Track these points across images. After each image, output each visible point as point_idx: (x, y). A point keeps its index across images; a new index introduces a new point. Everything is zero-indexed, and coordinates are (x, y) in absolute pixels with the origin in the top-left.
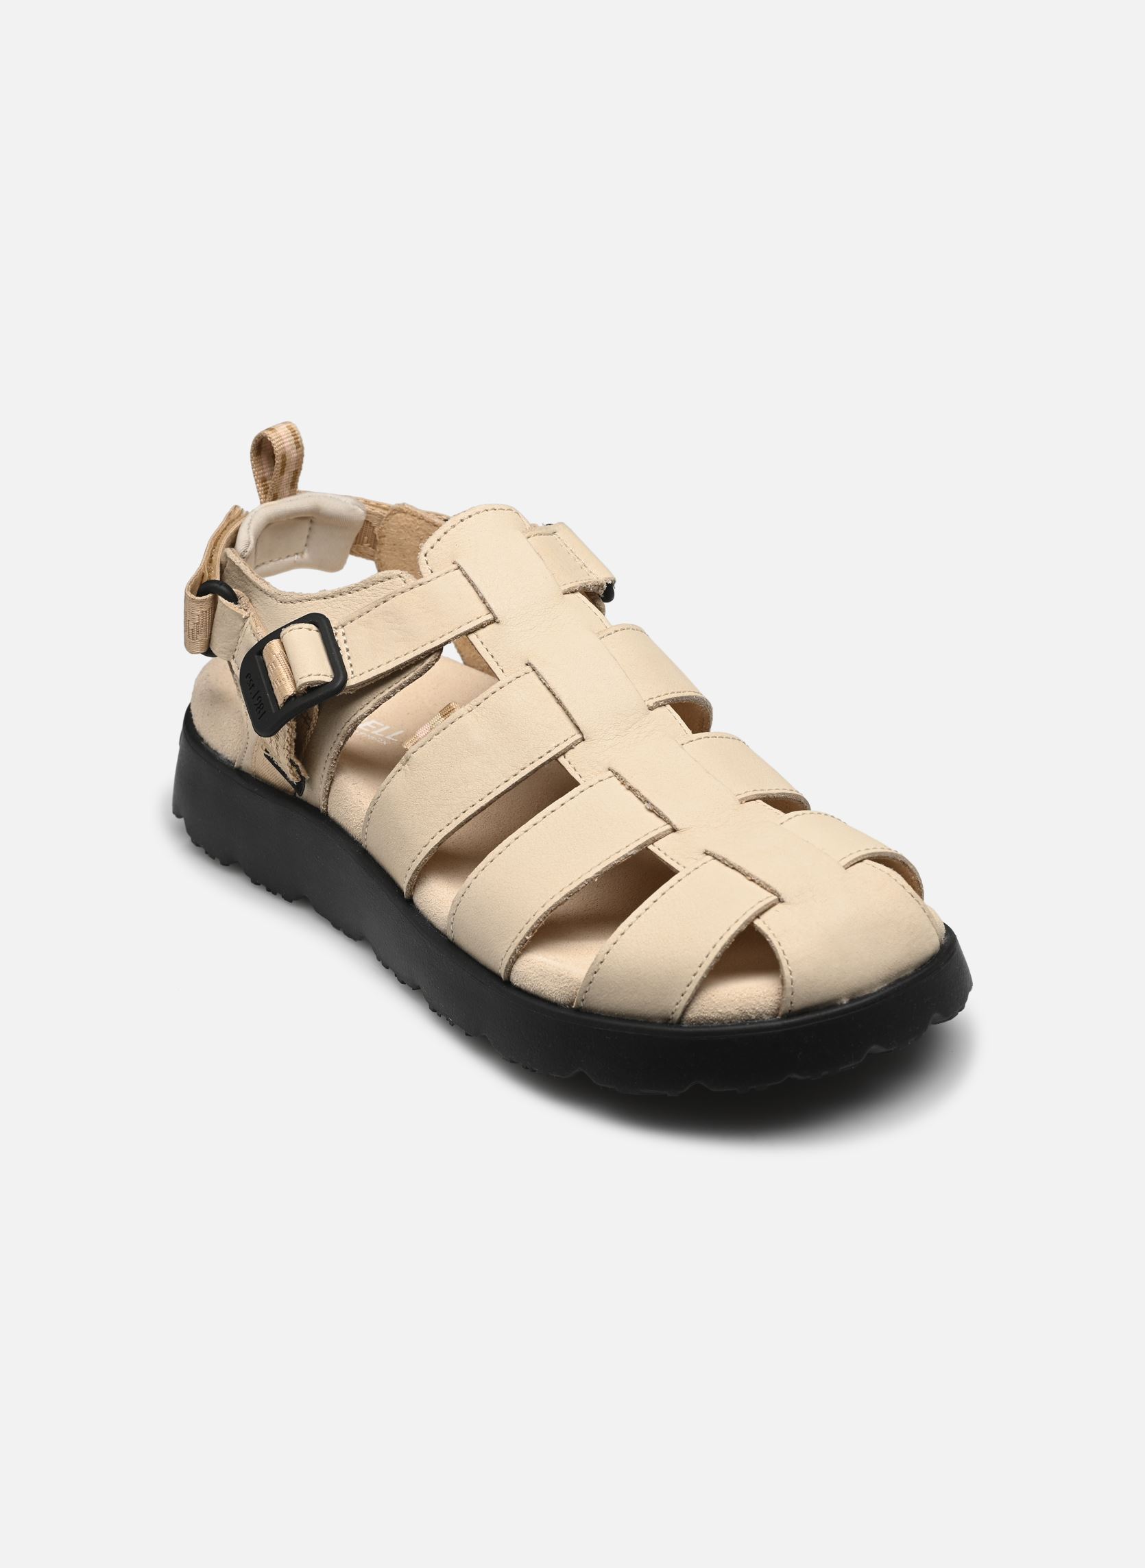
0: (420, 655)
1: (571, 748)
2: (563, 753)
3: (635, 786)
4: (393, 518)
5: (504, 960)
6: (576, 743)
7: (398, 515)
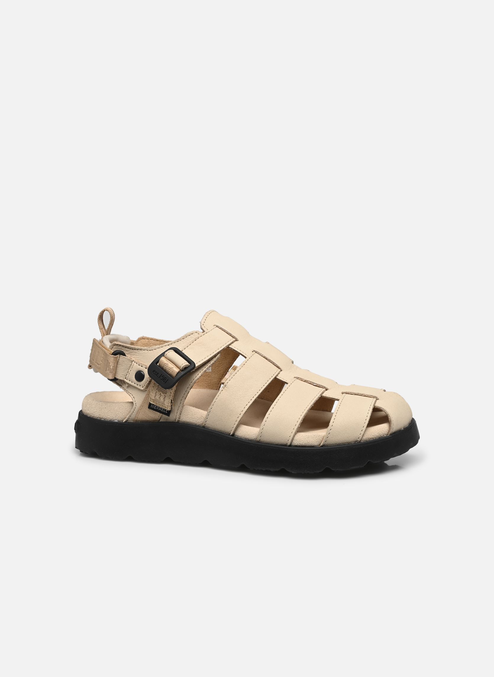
0: (216, 354)
1: (279, 373)
2: (277, 375)
3: (306, 379)
4: (139, 342)
5: (289, 440)
6: (280, 372)
7: (142, 340)
